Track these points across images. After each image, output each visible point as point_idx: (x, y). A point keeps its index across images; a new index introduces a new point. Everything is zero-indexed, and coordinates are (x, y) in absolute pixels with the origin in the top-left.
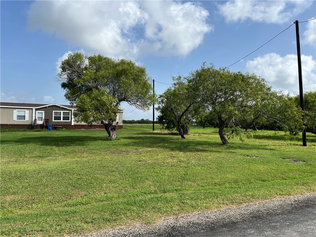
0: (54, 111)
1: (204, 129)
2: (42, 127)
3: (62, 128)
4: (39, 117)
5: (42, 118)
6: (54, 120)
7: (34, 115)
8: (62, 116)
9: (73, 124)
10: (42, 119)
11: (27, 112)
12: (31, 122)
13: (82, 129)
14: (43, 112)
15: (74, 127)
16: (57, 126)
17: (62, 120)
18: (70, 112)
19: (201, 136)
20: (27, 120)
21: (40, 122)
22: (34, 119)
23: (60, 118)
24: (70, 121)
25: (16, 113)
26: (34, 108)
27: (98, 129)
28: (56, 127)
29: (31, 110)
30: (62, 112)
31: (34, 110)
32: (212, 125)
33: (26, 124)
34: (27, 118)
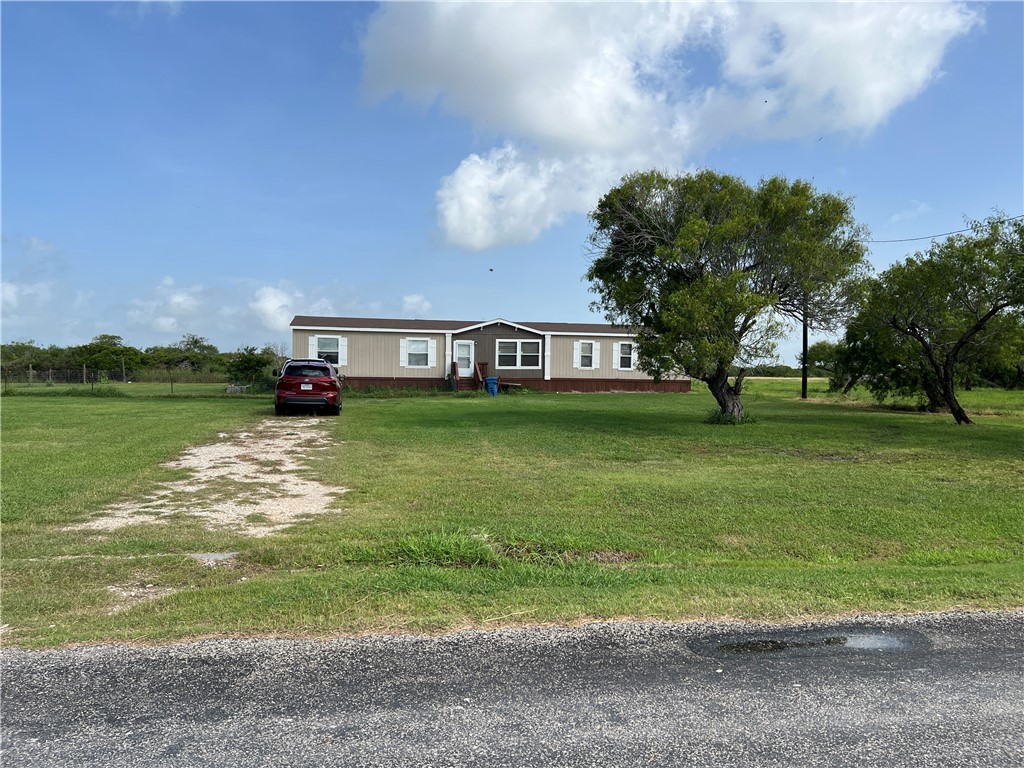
0: (498, 341)
1: (968, 392)
2: (474, 384)
3: (520, 388)
4: (463, 356)
5: (469, 359)
6: (500, 365)
7: (448, 352)
8: (519, 354)
9: (547, 377)
10: (469, 362)
11: (432, 343)
12: (442, 370)
13: (574, 392)
14: (472, 343)
15: (550, 386)
16: (506, 381)
17: (519, 366)
18: (540, 341)
19: (1009, 415)
20: (433, 368)
21: (465, 372)
22: (448, 362)
23: (512, 361)
24: (540, 367)
25: (407, 346)
26: (449, 333)
27: (616, 391)
28: (505, 386)
29: (442, 338)
30: (519, 342)
31: (449, 339)
32: (992, 380)
33: (430, 377)
34: (432, 361)
